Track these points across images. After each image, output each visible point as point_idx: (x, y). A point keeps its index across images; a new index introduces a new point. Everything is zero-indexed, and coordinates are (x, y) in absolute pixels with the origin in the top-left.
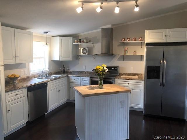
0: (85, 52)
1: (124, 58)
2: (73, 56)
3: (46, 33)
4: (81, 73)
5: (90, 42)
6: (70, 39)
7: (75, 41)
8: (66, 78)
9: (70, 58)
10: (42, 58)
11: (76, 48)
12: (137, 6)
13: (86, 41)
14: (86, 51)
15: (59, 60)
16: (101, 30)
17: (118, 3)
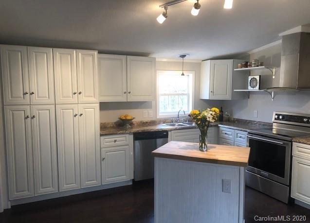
0: (254, 84)
2: (233, 92)
3: (183, 56)
5: (261, 65)
6: (230, 63)
7: (239, 65)
9: (228, 96)
10: (183, 94)
11: (241, 78)
13: (255, 64)
14: (257, 83)
15: (208, 99)
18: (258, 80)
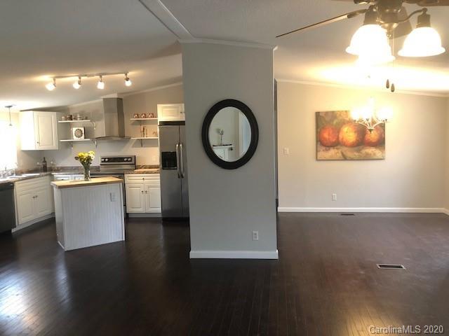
0: (79, 134)
1: (142, 143)
2: (59, 142)
3: (10, 107)
4: (75, 169)
5: (86, 119)
6: (53, 115)
7: (63, 117)
8: (48, 177)
9: (54, 146)
11: (64, 130)
12: (127, 79)
13: (81, 117)
15: (34, 149)
16: (102, 100)
17: (101, 77)
18: (83, 132)
